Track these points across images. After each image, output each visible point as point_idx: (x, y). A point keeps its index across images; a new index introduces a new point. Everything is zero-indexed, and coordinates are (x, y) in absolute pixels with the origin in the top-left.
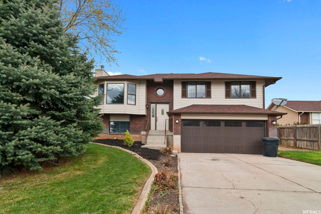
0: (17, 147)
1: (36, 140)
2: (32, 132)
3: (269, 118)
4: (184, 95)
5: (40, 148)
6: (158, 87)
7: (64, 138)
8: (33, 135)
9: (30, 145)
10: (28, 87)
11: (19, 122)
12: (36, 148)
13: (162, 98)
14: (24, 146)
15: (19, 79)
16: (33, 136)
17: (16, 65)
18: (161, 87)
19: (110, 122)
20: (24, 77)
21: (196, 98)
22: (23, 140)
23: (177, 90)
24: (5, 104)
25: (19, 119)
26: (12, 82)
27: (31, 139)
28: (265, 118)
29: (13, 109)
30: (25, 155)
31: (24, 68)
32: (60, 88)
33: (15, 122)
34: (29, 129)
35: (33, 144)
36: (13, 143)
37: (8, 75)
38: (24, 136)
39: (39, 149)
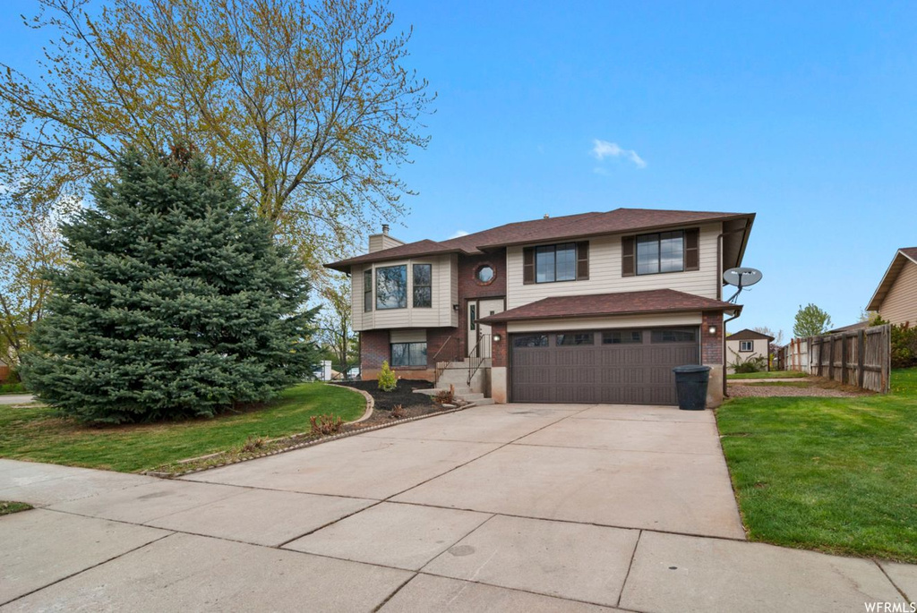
0: (180, 388)
1: (202, 380)
2: (193, 370)
3: (704, 320)
4: (530, 277)
5: (203, 388)
6: (480, 264)
7: (235, 376)
8: (196, 373)
9: (193, 385)
10: (190, 317)
11: (181, 360)
12: (201, 388)
13: (489, 288)
14: (186, 387)
15: (177, 312)
16: (194, 375)
17: (174, 296)
18: (486, 263)
19: (391, 345)
20: (182, 308)
21: (555, 281)
22: (186, 379)
23: (515, 267)
24: (165, 341)
25: (180, 357)
26: (170, 316)
27: (195, 379)
28: (697, 321)
29: (173, 346)
30: (188, 396)
31: (182, 298)
32: (227, 313)
33: (177, 360)
34: (191, 367)
35: (196, 385)
36: (175, 383)
37: (168, 308)
38: (187, 375)
39: (203, 390)
